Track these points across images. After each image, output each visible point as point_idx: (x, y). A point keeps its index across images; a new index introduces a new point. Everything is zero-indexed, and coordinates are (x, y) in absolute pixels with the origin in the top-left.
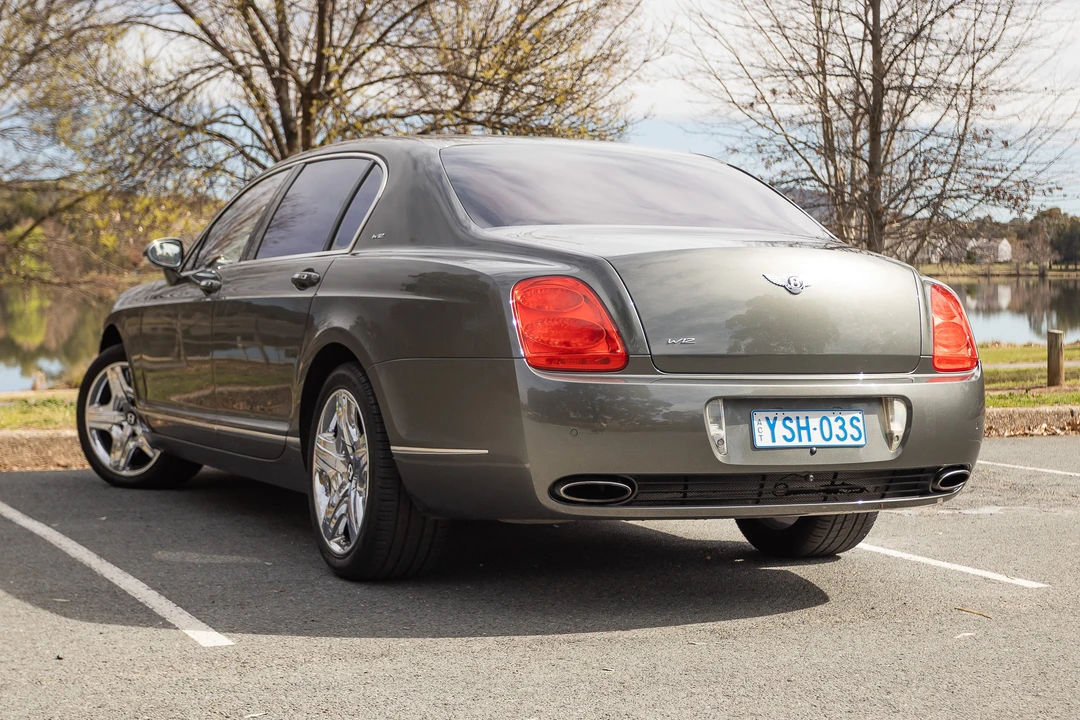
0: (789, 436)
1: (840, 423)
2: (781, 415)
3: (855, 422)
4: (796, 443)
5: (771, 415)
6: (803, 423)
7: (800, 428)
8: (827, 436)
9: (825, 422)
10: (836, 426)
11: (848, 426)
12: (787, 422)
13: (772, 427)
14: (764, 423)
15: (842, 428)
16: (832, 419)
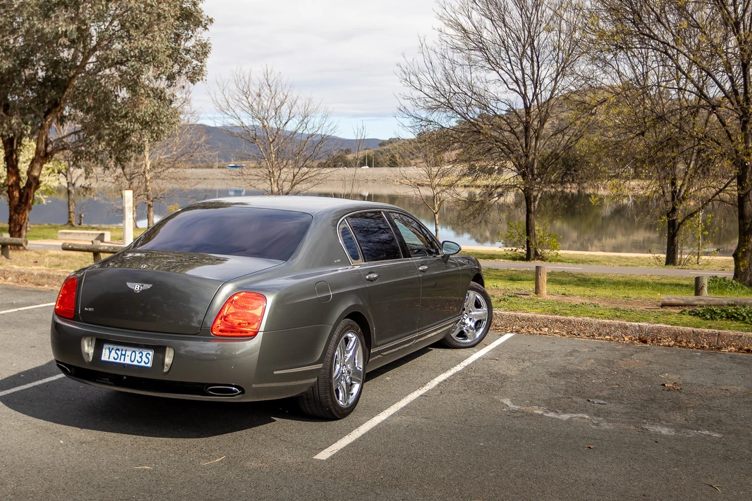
0: (116, 357)
1: (141, 355)
2: (116, 347)
3: (148, 355)
4: (118, 361)
5: (111, 347)
6: (123, 353)
7: (122, 354)
8: (132, 360)
9: (134, 353)
10: (138, 355)
11: (144, 357)
12: (117, 351)
13: (110, 352)
14: (108, 351)
15: (141, 357)
16: (137, 353)
